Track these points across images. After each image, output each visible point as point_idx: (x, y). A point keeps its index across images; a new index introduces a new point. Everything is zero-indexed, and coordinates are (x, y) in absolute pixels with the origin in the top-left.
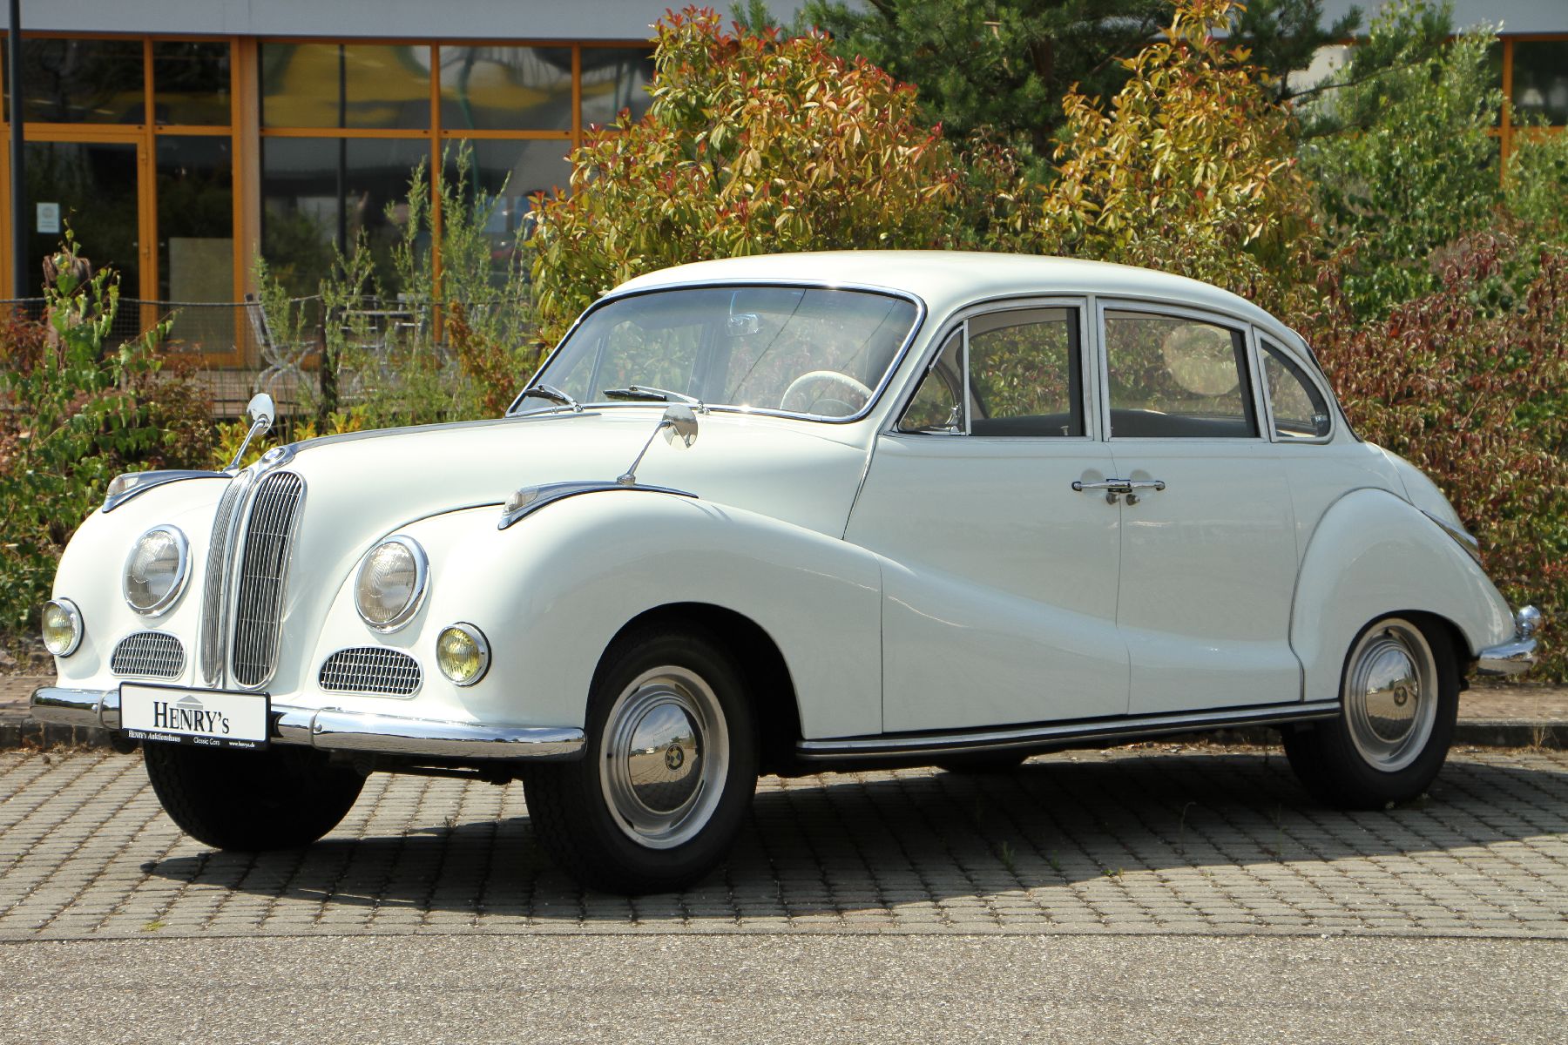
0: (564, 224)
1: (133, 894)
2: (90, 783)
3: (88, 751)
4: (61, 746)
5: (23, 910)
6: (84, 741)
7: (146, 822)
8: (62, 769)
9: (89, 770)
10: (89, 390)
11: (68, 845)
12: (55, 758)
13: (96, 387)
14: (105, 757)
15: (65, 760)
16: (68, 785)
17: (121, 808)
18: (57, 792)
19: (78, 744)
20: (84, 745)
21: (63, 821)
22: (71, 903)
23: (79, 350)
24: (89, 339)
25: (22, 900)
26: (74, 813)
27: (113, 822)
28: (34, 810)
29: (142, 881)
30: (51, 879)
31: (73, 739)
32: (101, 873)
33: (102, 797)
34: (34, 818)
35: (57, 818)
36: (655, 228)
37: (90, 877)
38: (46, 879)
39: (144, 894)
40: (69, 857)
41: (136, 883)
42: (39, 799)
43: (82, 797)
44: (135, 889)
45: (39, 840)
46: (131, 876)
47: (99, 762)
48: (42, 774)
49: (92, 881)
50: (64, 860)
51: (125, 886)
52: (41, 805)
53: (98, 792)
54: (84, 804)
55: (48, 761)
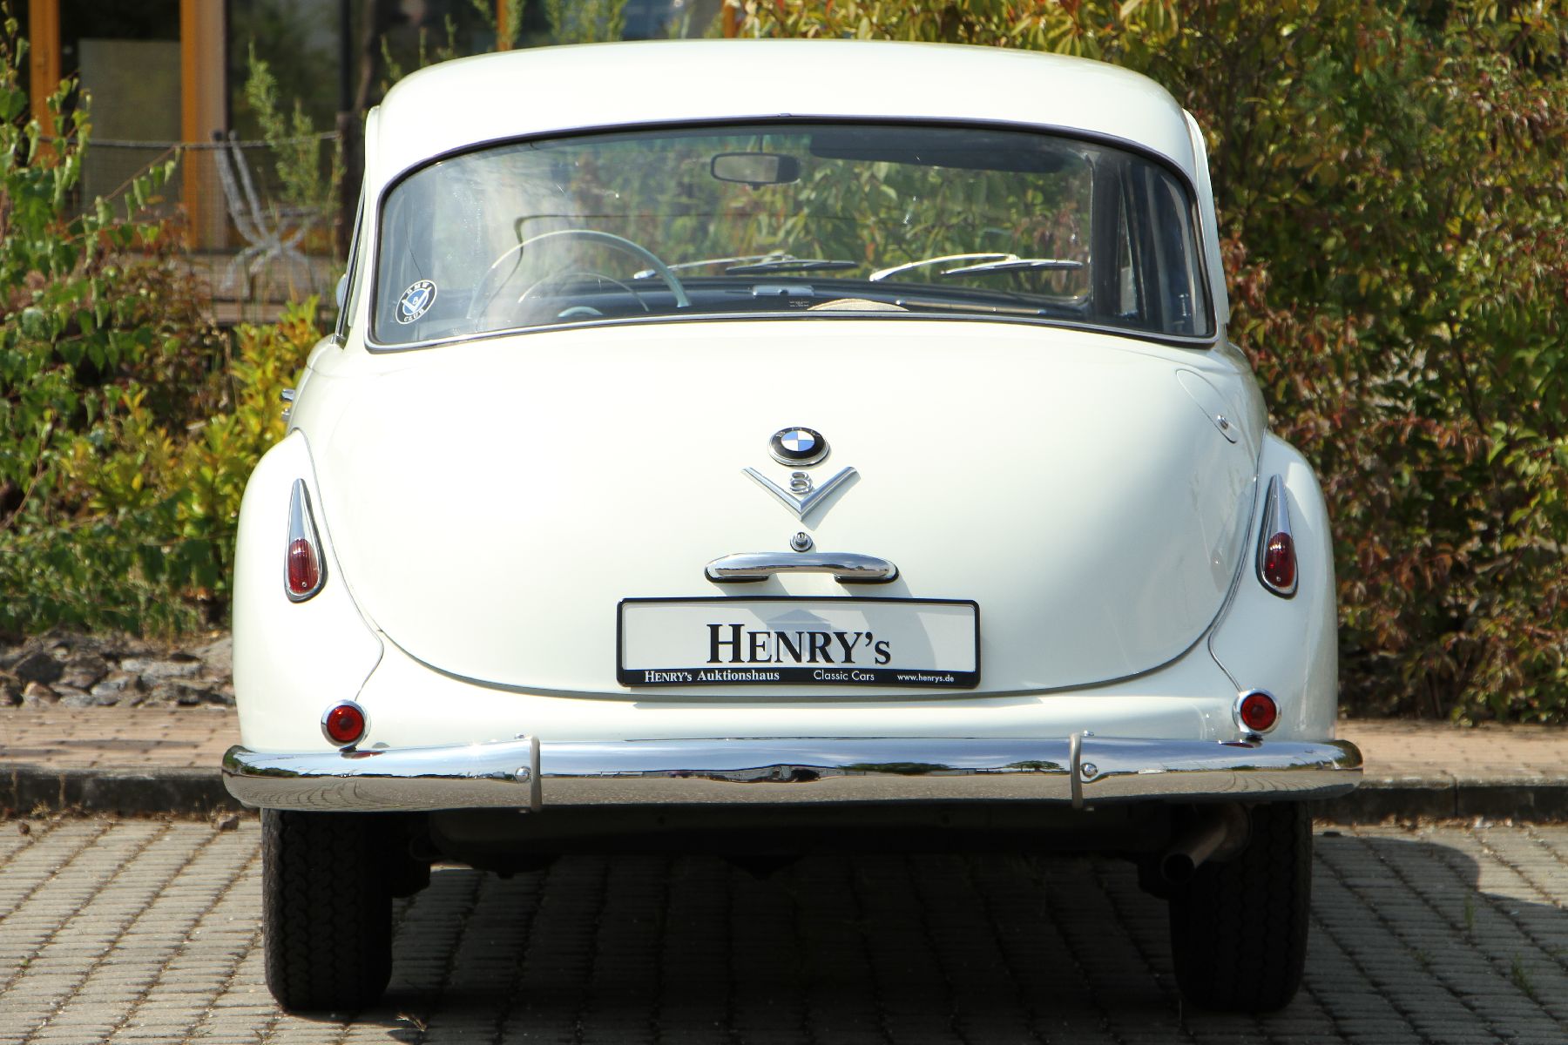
0: (789, 14)
1: (212, 1012)
2: (96, 864)
3: (82, 815)
4: (41, 809)
5: (54, 1031)
6: (76, 801)
7: (201, 914)
8: (50, 840)
9: (92, 843)
10: (46, 270)
11: (95, 943)
12: (36, 826)
13: (59, 266)
14: (111, 825)
15: (51, 828)
16: (66, 863)
17: (157, 895)
18: (53, 873)
19: (67, 806)
20: (78, 807)
21: (76, 912)
22: (125, 1021)
23: (33, 212)
24: (47, 193)
25: (48, 1019)
26: (88, 902)
27: (150, 915)
28: (27, 897)
29: (219, 994)
30: (82, 991)
31: (61, 798)
32: (155, 982)
33: (122, 878)
34: (30, 908)
35: (65, 909)
36: (933, 21)
37: (142, 988)
38: (76, 990)
39: (229, 1011)
40: (102, 960)
41: (212, 996)
42: (30, 883)
43: (94, 880)
44: (212, 1005)
45: (48, 939)
46: (202, 986)
47: (104, 832)
48: (21, 849)
49: (145, 994)
50: (94, 966)
51: (197, 999)
52: (34, 890)
53: (115, 874)
54: (99, 890)
55: (26, 831)
